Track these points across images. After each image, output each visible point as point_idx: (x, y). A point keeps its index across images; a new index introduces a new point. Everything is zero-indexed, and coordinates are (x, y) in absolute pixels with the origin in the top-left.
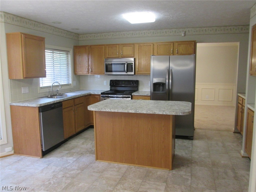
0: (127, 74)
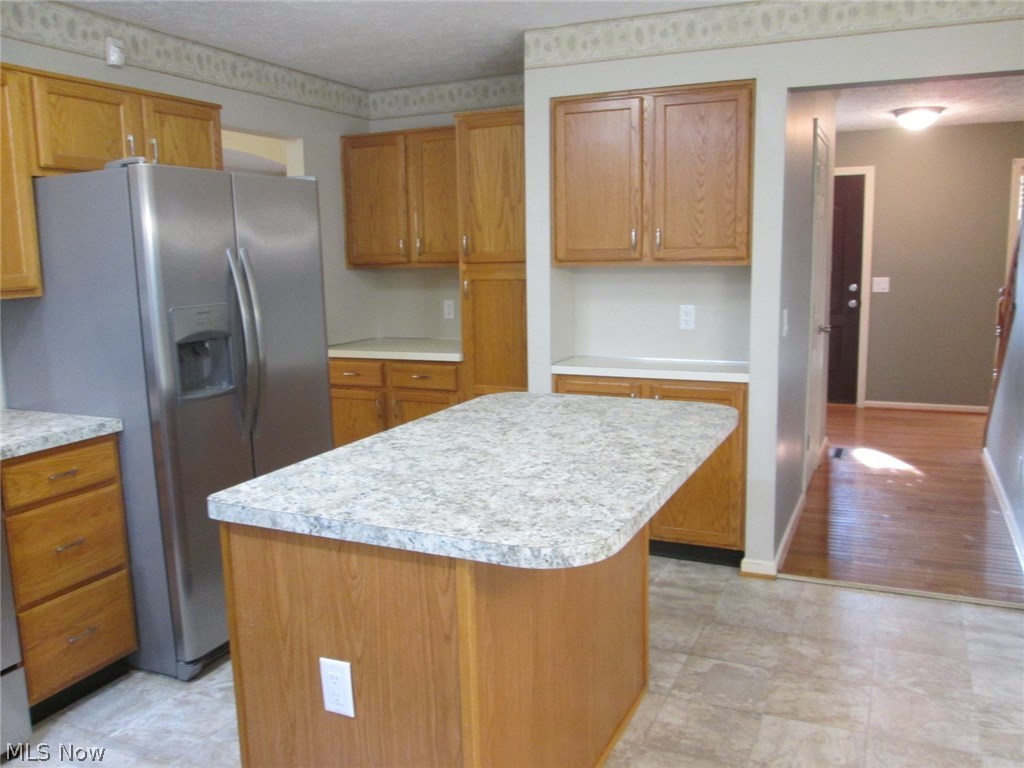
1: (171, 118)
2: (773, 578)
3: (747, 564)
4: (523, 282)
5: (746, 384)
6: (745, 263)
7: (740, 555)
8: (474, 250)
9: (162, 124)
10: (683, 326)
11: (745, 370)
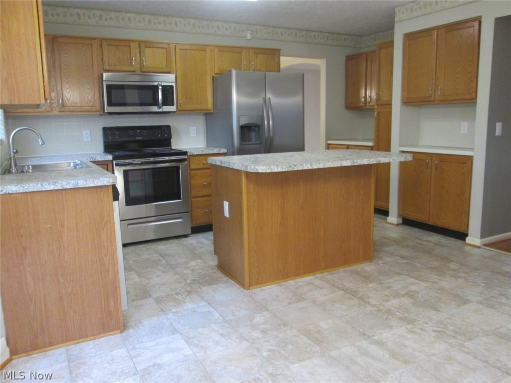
0: (161, 110)
1: (261, 55)
2: (479, 247)
3: (468, 240)
4: (391, 112)
5: (472, 156)
6: (474, 101)
7: (467, 235)
8: (379, 100)
9: (257, 57)
10: (462, 132)
11: (472, 149)
